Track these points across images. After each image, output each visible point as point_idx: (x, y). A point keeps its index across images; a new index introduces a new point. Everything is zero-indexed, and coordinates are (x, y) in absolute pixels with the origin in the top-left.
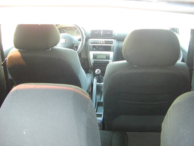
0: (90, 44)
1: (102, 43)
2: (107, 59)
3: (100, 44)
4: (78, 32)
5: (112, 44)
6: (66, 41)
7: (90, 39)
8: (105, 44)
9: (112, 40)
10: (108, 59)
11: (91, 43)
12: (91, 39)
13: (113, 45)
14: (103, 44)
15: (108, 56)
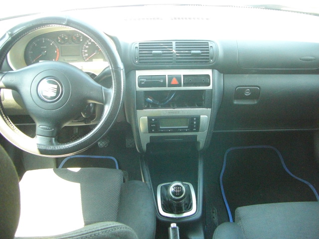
0: (138, 89)
1: (174, 81)
2: (191, 130)
3: (170, 85)
4: (93, 49)
5: (208, 84)
6: (58, 88)
7: (137, 71)
8: (185, 85)
9: (208, 72)
10: (194, 131)
11: (140, 86)
12: (139, 73)
13: (210, 87)
14: (180, 85)
15: (195, 123)
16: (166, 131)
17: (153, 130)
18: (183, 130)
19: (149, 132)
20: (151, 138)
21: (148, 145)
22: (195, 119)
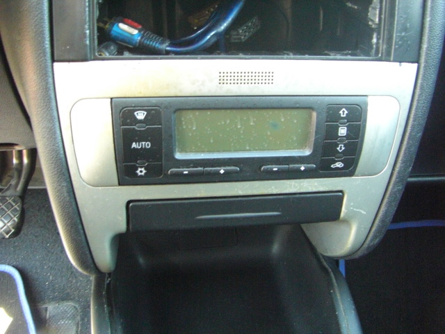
2: (323, 169)
15: (343, 131)
16: (204, 173)
17: (141, 171)
18: (288, 169)
19: (121, 183)
20: (132, 208)
21: (120, 242)
22: (343, 113)
